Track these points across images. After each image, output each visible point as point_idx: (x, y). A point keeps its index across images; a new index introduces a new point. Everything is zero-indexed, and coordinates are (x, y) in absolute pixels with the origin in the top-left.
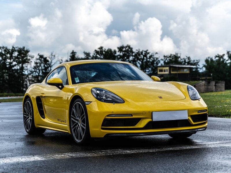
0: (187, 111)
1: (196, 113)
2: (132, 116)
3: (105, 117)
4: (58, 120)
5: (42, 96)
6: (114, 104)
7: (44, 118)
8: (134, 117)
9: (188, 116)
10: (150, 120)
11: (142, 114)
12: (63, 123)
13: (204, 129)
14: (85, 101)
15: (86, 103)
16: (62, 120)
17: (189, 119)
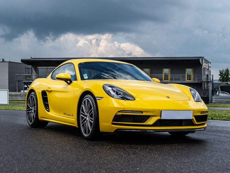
0: (192, 111)
1: (200, 114)
2: (143, 113)
3: (117, 113)
4: (65, 114)
5: (48, 91)
6: (125, 101)
7: (49, 111)
8: (144, 114)
9: (193, 116)
10: (159, 118)
11: (152, 111)
12: (69, 116)
13: (204, 129)
14: (97, 96)
15: (97, 98)
16: (69, 114)
17: (193, 119)
